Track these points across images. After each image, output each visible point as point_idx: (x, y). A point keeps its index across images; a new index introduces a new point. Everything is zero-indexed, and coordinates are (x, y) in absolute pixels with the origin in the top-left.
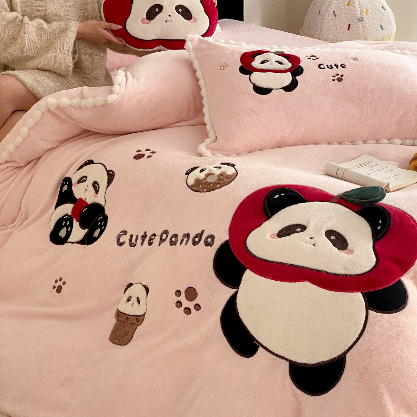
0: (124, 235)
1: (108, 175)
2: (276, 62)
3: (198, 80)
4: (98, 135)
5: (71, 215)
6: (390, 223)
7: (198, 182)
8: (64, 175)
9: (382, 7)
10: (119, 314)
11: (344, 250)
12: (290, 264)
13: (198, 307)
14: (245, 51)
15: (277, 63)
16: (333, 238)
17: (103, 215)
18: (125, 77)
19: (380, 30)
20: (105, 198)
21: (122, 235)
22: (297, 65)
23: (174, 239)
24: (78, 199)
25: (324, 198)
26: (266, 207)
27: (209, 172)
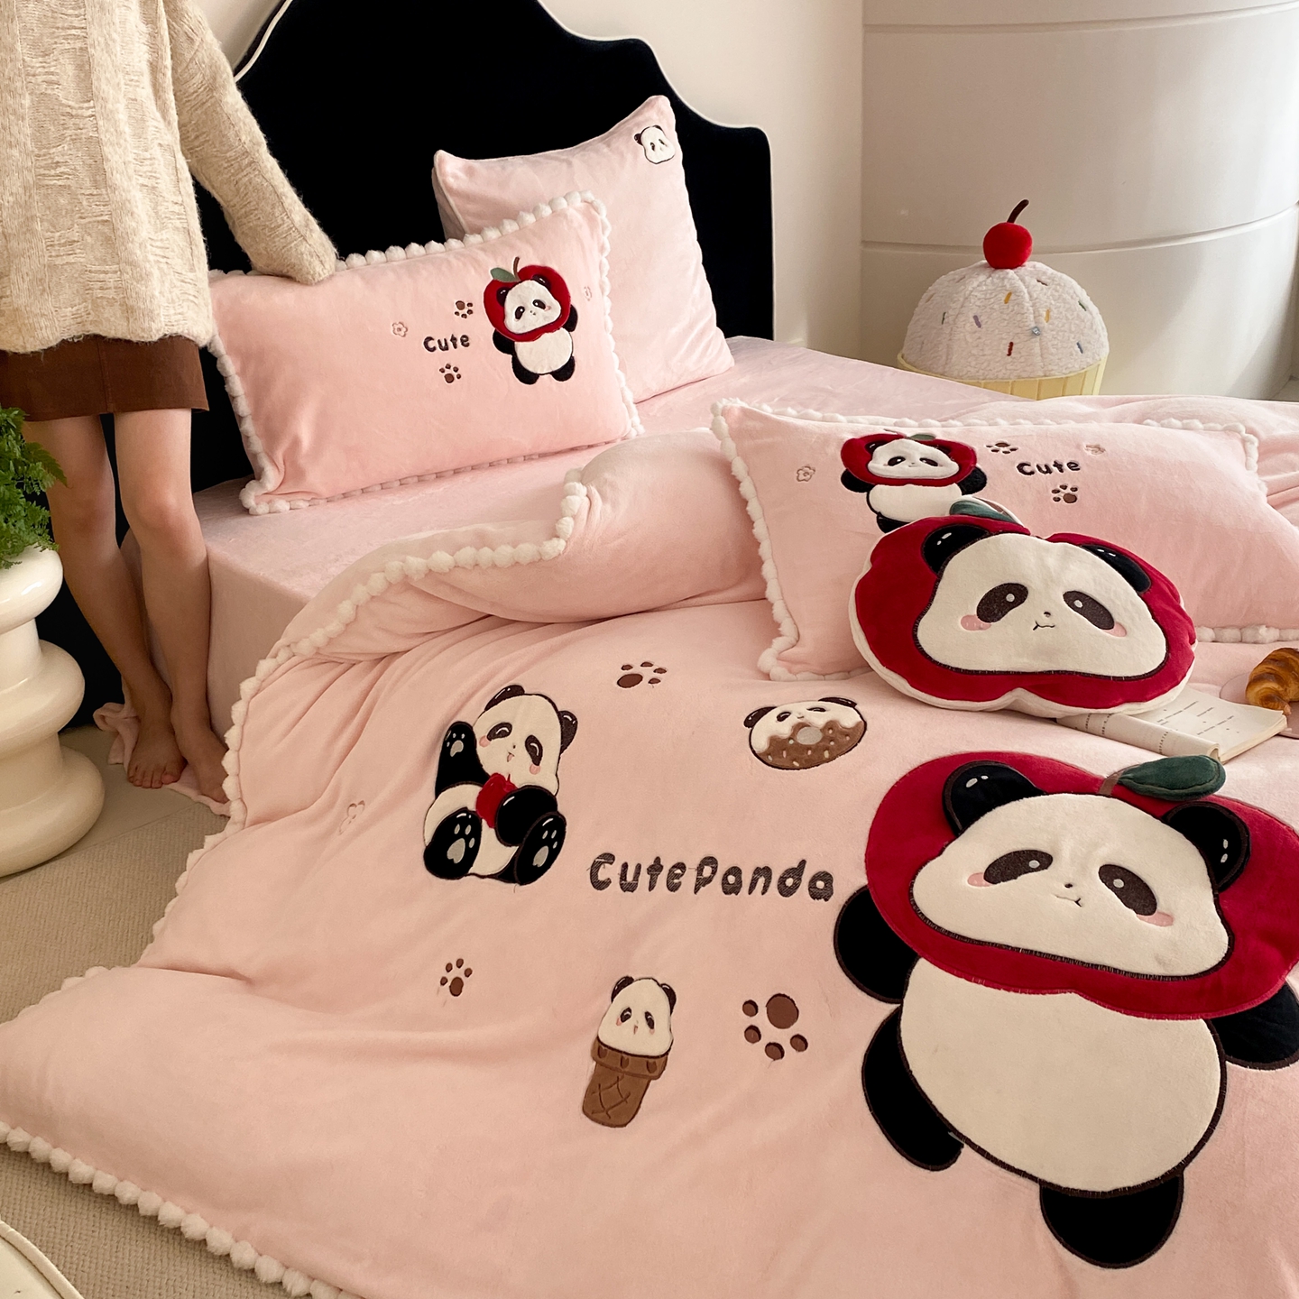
0: (606, 865)
1: (561, 723)
2: (922, 460)
3: (744, 503)
5: (475, 810)
6: (1248, 847)
7: (777, 744)
9: (1080, 304)
10: (601, 1050)
11: (1149, 914)
12: (1027, 950)
13: (800, 1043)
14: (850, 437)
15: (923, 464)
16: (1119, 883)
17: (553, 814)
18: (587, 499)
19: (1077, 352)
20: (556, 775)
21: (601, 863)
22: (971, 468)
23: (731, 879)
24: (490, 774)
25: (1080, 783)
26: (951, 809)
27: (800, 721)
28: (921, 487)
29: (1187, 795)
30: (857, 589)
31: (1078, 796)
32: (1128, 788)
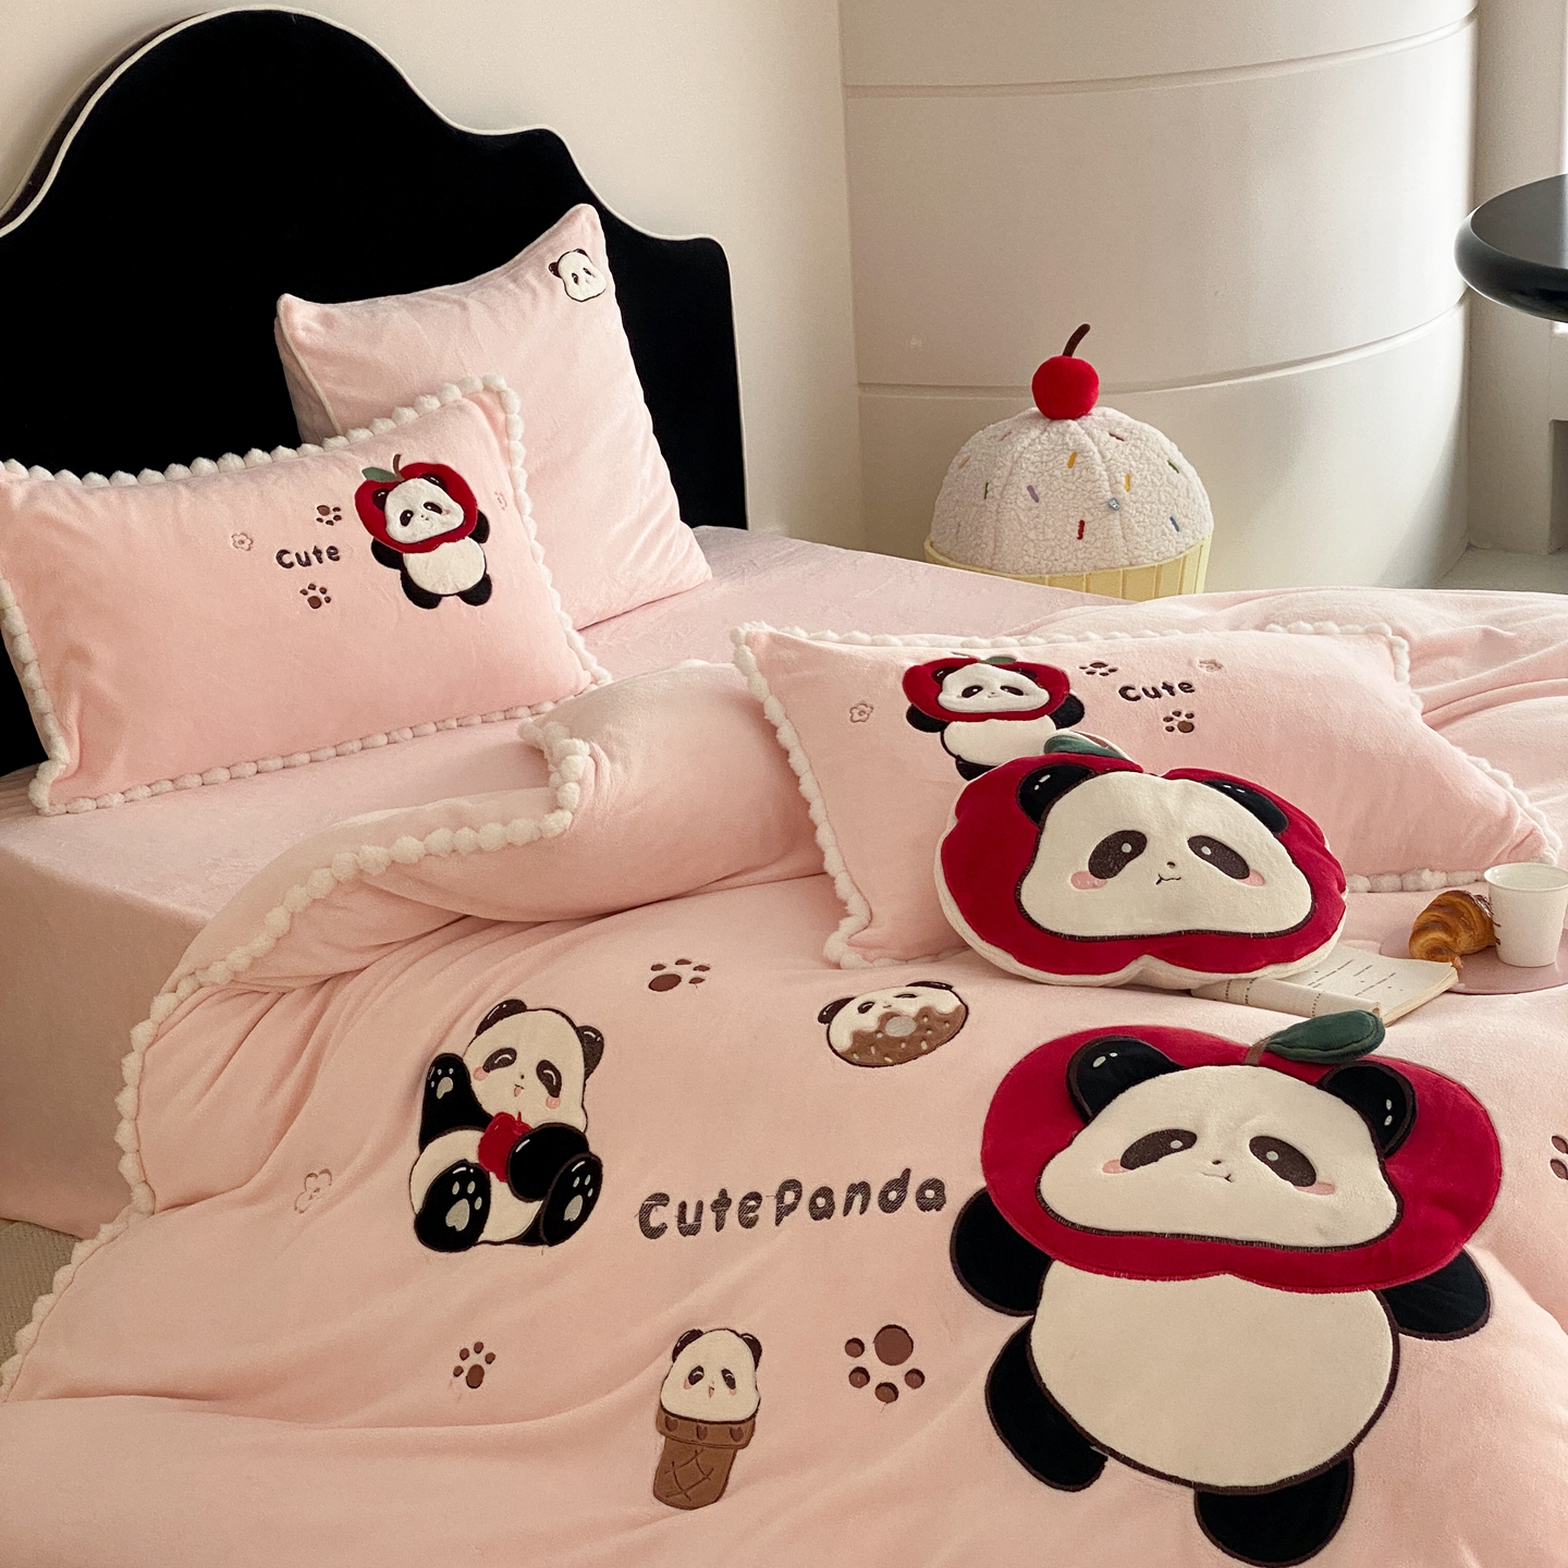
0: (658, 1207)
1: (581, 1041)
2: (1003, 688)
3: (785, 754)
4: (502, 929)
5: (477, 1162)
6: (1414, 1107)
7: (861, 1040)
8: (435, 1050)
9: (1170, 464)
10: (669, 1420)
11: (1308, 1185)
13: (916, 1378)
14: (912, 664)
15: (1005, 693)
16: (1273, 1156)
17: (584, 1156)
18: (591, 759)
19: (1171, 530)
20: (583, 1107)
21: (652, 1206)
22: (1064, 695)
23: (821, 1202)
24: (493, 1114)
25: (1224, 1054)
26: (1078, 1094)
27: (887, 1010)
28: (1006, 721)
29: (1344, 1055)
30: (942, 850)
31: (1221, 1068)
32: (1277, 1055)
